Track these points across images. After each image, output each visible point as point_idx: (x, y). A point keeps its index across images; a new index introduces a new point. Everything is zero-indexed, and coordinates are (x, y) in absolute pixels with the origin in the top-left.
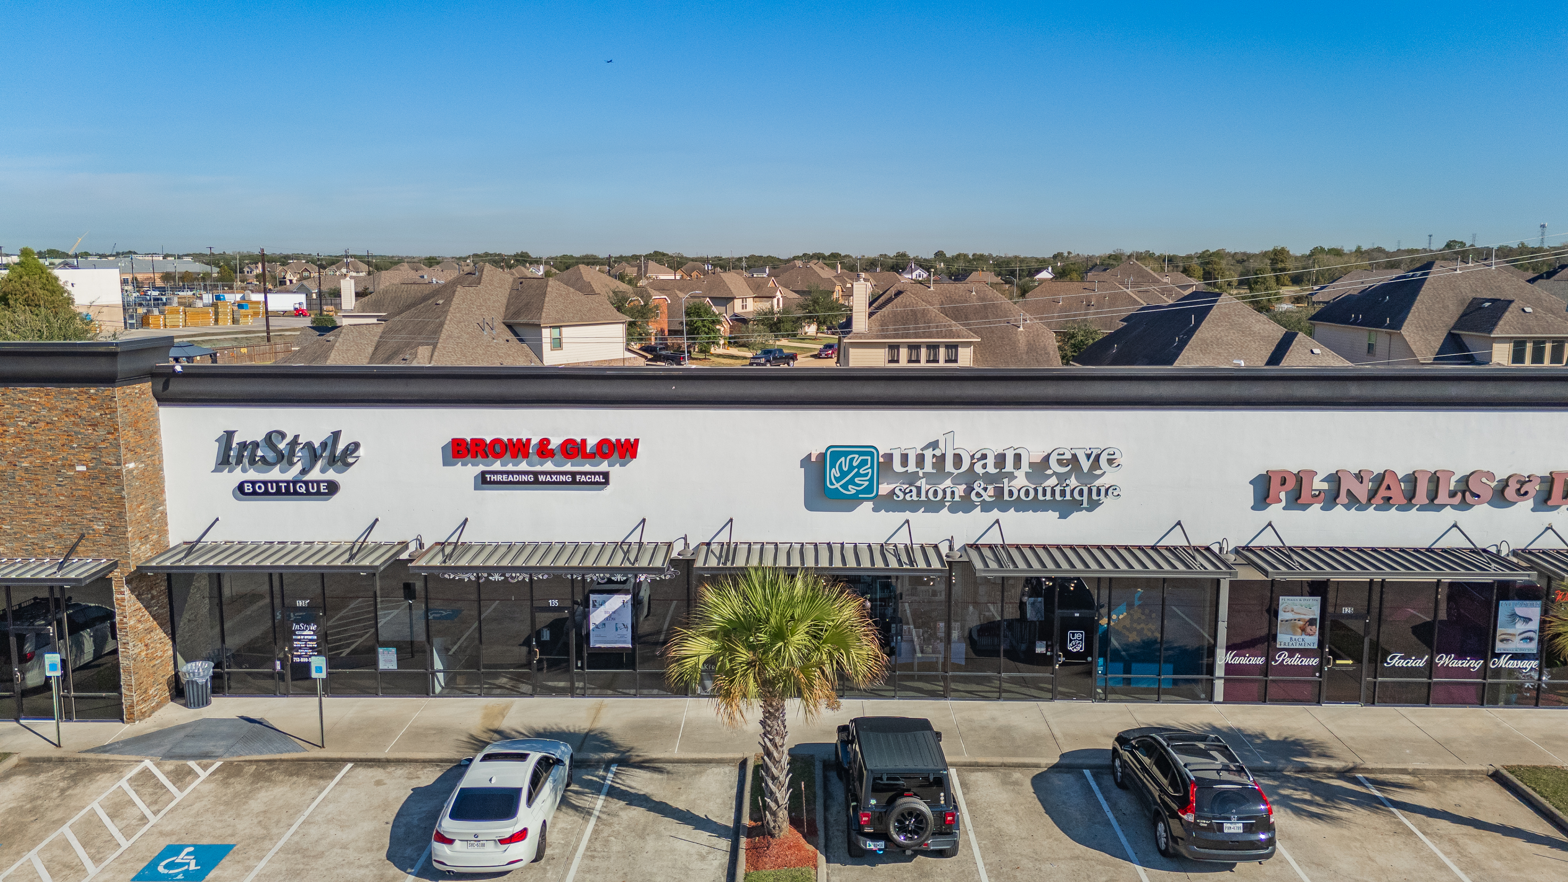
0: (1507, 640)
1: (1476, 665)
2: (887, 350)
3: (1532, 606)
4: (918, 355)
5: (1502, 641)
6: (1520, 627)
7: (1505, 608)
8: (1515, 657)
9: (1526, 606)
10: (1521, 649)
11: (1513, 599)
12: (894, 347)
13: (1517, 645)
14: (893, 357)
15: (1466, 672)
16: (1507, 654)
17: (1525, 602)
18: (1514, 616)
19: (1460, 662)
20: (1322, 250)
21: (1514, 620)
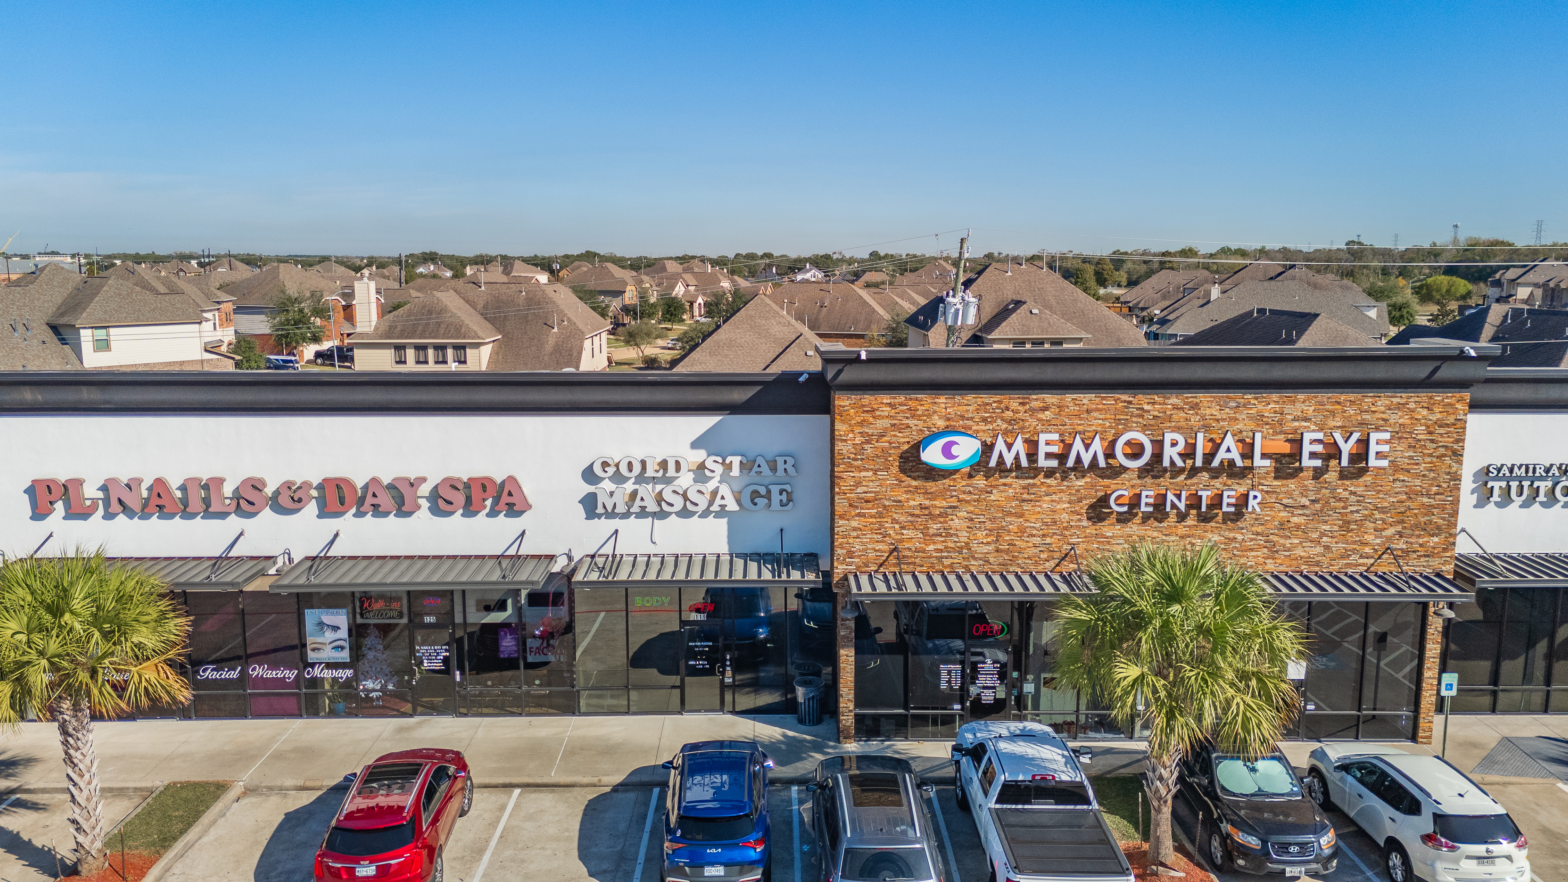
0: (319, 649)
1: (290, 675)
2: (393, 350)
3: (338, 614)
4: (426, 356)
5: (313, 650)
6: (329, 635)
7: (311, 616)
8: (330, 666)
9: (332, 614)
10: (333, 658)
11: (320, 608)
12: (400, 348)
13: (328, 654)
14: (400, 357)
15: (281, 682)
16: (320, 663)
17: (330, 610)
18: (321, 624)
19: (274, 672)
20: (1229, 249)
21: (322, 629)
